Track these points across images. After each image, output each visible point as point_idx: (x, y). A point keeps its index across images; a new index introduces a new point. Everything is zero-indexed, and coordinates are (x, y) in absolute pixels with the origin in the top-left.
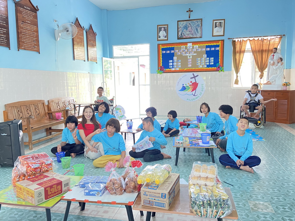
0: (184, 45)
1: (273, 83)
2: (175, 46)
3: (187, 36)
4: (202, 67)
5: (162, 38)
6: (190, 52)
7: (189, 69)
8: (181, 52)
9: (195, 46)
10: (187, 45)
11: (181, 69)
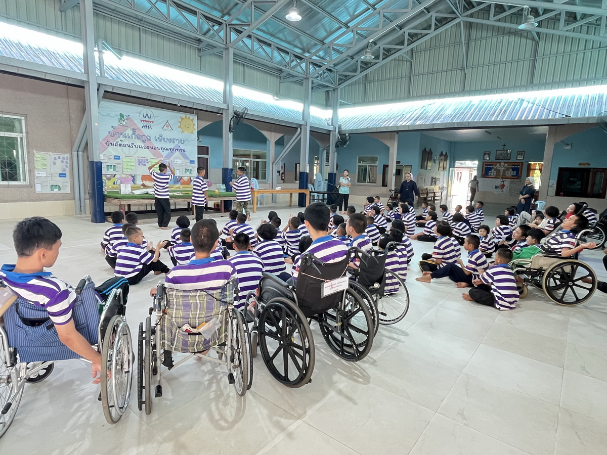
2: (493, 164)
3: (501, 158)
4: (509, 176)
5: (486, 159)
6: (502, 167)
8: (496, 167)
9: (506, 164)
10: (501, 163)
11: (495, 177)
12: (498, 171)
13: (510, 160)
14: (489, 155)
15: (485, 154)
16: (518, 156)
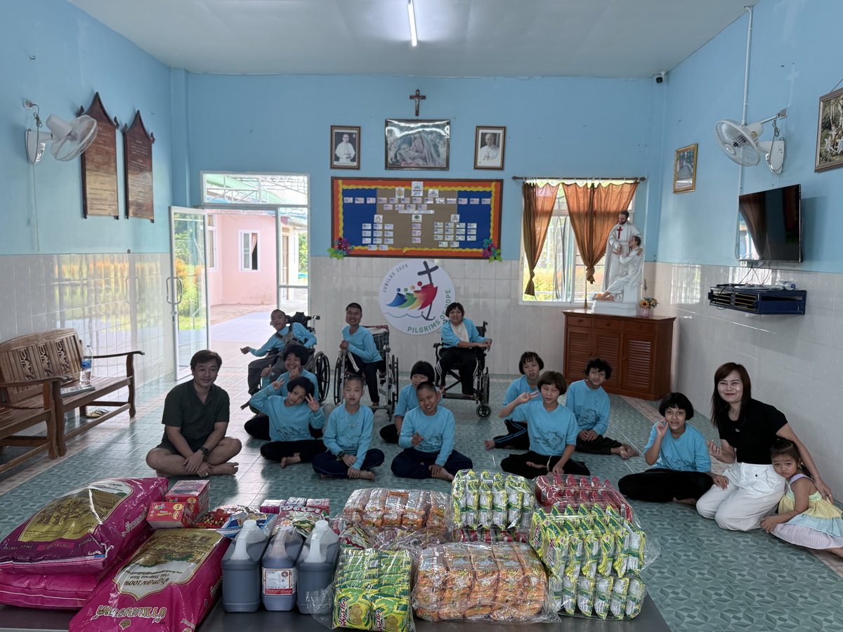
0: (403, 186)
1: (618, 297)
2: (379, 187)
3: (410, 161)
4: (449, 247)
5: (344, 161)
6: (417, 205)
7: (413, 249)
8: (394, 205)
9: (431, 190)
10: (410, 185)
11: (393, 249)
12: (402, 224)
13: (447, 168)
14: (355, 141)
15: (337, 139)
16: (483, 152)
